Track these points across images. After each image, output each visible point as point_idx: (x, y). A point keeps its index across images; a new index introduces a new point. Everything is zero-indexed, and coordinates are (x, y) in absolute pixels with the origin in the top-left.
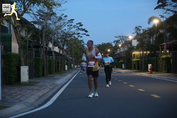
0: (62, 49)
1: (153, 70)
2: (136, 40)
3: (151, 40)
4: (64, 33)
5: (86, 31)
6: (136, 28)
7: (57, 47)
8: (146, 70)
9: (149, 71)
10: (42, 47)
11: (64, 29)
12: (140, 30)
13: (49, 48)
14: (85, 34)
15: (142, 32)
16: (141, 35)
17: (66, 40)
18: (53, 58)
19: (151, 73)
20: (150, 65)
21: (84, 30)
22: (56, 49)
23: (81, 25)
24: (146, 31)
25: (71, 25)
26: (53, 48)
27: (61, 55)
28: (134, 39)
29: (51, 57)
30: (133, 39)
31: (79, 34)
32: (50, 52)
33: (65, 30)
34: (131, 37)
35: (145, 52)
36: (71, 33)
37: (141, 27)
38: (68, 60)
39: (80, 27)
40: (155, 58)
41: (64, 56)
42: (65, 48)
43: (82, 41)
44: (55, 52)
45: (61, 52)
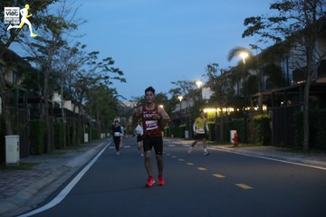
0: (79, 104)
1: (239, 140)
2: (209, 88)
3: (236, 88)
4: (82, 77)
5: (121, 73)
6: (209, 66)
7: (70, 102)
8: (226, 140)
9: (233, 142)
10: (44, 101)
11: (81, 69)
12: (215, 71)
13: (56, 103)
14: (118, 78)
15: (219, 74)
16: (218, 79)
17: (85, 90)
18: (62, 120)
19: (236, 145)
20: (233, 133)
21: (115, 71)
22: (69, 105)
23: (112, 63)
24: (226, 72)
25: (94, 63)
26: (63, 104)
27: (77, 115)
28: (206, 86)
29: (58, 119)
30: (204, 86)
31: (107, 77)
32: (56, 110)
33: (84, 71)
34: (199, 84)
35: (224, 110)
36: (94, 77)
37: (217, 65)
38: (88, 124)
39: (109, 67)
40: (243, 119)
41: (82, 116)
42: (83, 103)
43: (114, 90)
44: (66, 110)
45: (77, 111)
